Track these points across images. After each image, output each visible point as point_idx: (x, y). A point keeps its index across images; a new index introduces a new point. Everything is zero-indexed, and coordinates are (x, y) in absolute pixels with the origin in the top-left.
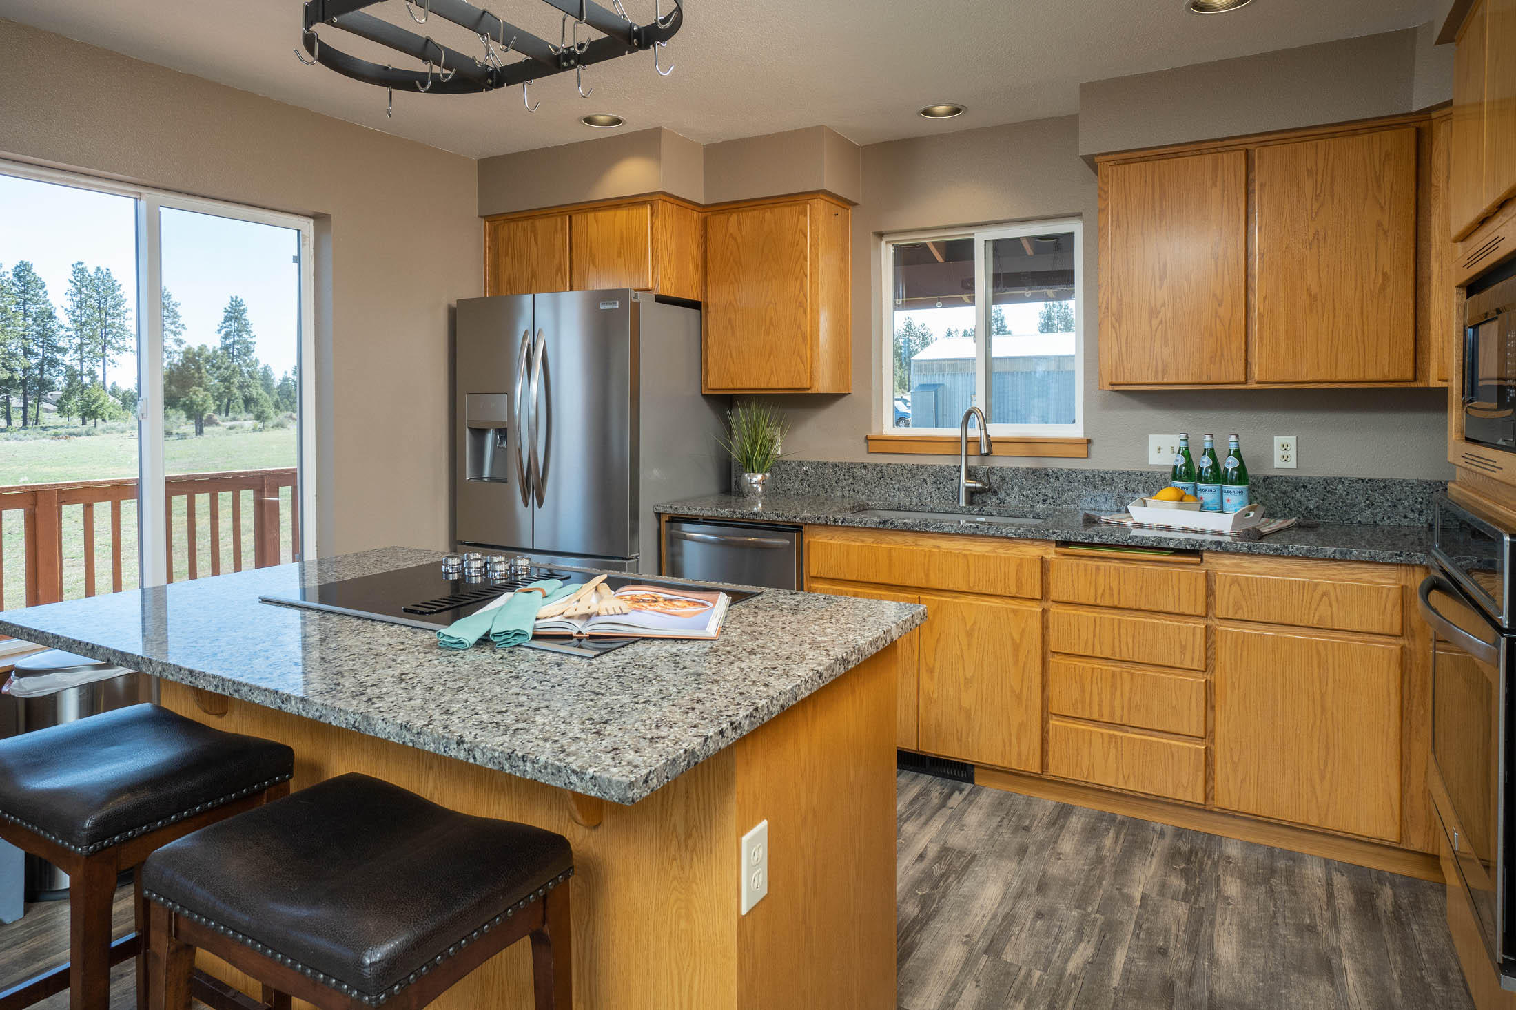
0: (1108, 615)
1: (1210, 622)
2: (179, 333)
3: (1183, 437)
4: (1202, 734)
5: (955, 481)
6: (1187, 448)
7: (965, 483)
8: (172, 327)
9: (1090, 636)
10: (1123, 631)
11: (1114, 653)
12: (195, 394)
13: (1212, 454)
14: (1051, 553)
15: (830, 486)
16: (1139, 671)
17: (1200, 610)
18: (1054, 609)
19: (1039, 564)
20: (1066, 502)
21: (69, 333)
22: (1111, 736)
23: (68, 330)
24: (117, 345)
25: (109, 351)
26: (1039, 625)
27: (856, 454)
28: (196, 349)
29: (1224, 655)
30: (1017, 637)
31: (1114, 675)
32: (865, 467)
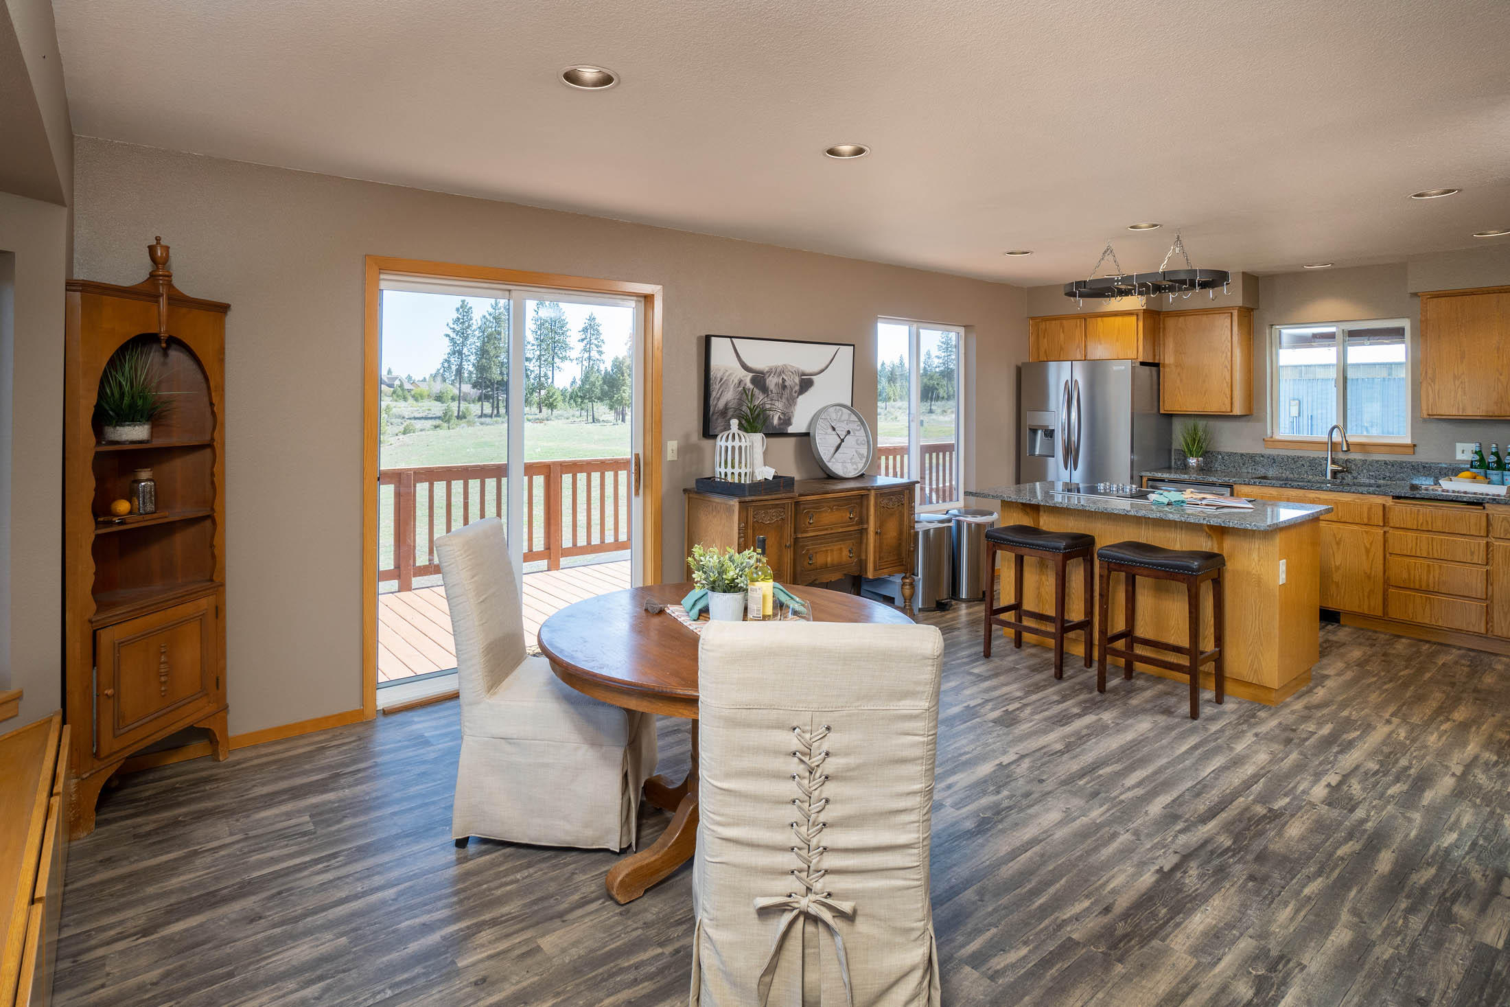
0: (1425, 535)
1: (1490, 540)
2: (600, 346)
3: (1478, 445)
4: (1484, 597)
5: (1324, 466)
6: (1480, 451)
7: (1330, 467)
8: (596, 342)
9: (1414, 545)
10: (1435, 544)
11: (1428, 553)
12: (624, 392)
13: (1496, 454)
14: (1389, 502)
15: (1239, 466)
16: (1445, 565)
17: (1483, 533)
18: (1391, 531)
19: (1381, 508)
20: (1399, 479)
21: (533, 347)
22: (1426, 597)
23: (533, 345)
24: (561, 356)
25: (556, 360)
26: (1382, 540)
27: (1258, 449)
28: (621, 358)
29: (1498, 557)
30: (1368, 546)
31: (1429, 566)
32: (1263, 456)
